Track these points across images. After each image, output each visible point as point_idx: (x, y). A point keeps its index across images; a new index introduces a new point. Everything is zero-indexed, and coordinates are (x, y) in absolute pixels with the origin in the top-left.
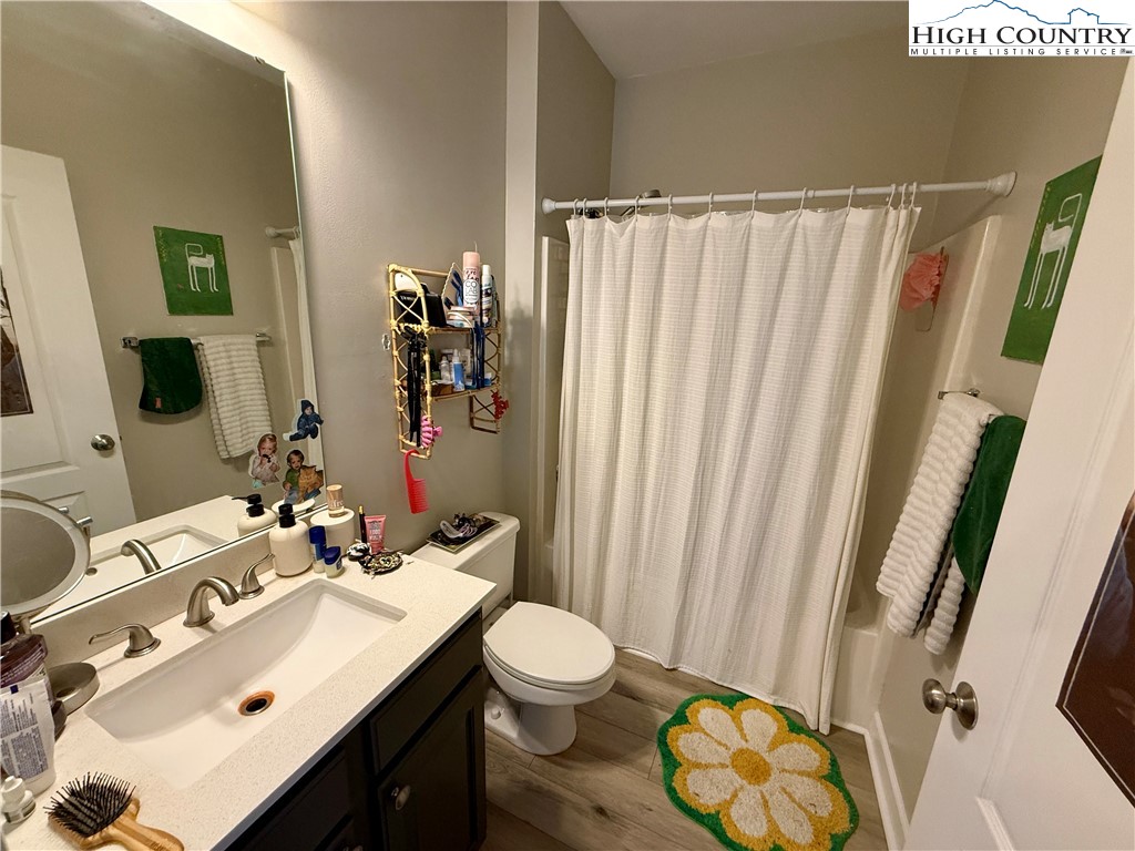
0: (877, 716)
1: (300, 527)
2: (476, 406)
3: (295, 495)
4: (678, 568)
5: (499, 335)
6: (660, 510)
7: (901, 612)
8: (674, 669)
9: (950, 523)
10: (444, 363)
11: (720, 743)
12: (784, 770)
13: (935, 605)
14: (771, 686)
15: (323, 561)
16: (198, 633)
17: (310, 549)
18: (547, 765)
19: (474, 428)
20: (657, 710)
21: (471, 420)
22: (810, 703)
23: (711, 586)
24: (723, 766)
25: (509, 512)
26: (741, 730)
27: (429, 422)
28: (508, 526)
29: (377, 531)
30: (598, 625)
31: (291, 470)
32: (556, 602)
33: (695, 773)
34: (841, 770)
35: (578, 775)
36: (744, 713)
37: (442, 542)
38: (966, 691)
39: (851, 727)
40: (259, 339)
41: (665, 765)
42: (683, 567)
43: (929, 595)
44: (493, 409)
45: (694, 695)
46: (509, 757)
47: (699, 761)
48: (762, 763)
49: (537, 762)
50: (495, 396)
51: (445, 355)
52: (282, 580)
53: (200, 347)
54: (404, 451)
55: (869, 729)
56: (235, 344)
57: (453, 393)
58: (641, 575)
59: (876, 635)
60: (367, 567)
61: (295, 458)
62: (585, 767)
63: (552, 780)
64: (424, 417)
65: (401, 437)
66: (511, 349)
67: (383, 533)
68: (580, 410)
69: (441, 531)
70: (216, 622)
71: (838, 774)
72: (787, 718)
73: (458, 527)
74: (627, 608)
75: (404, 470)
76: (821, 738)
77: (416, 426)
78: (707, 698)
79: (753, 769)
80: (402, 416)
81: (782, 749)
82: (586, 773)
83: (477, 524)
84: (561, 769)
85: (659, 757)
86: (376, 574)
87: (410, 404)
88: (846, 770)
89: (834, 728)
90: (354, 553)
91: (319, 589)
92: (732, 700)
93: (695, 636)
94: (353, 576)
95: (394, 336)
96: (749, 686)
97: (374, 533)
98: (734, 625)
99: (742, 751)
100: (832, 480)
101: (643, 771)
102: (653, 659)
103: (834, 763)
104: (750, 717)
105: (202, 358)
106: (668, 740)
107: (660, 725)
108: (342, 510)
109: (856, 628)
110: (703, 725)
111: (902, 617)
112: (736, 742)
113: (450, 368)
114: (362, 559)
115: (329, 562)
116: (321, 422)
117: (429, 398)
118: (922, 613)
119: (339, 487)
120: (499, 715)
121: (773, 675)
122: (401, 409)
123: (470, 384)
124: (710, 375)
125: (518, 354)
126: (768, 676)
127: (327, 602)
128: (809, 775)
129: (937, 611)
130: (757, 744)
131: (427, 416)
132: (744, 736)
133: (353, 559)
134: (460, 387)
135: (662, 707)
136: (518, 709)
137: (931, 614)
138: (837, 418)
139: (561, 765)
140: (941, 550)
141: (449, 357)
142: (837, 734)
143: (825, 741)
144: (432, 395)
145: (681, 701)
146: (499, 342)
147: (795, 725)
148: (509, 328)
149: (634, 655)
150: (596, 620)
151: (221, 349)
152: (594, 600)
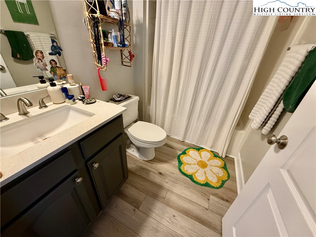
0: (239, 154)
1: (58, 87)
2: (124, 57)
3: (56, 77)
4: (187, 113)
5: (130, 27)
6: (183, 95)
7: (257, 122)
8: (183, 141)
9: (283, 91)
10: (109, 36)
11: (194, 159)
12: (211, 166)
13: (269, 120)
14: (210, 146)
15: (68, 99)
16: (22, 117)
17: (63, 95)
18: (146, 163)
19: (123, 65)
20: (178, 151)
21: (122, 62)
22: (221, 150)
23: (197, 118)
24: (195, 164)
25: (136, 95)
26: (201, 156)
27: (104, 56)
28: (135, 99)
29: (87, 91)
30: (163, 128)
31: (52, 67)
32: (151, 121)
33: (187, 166)
34: (227, 166)
35: (155, 165)
36: (202, 152)
37: (114, 101)
38: (284, 138)
39: (231, 156)
40: (52, 36)
41: (179, 164)
42: (189, 113)
43: (267, 116)
44: (129, 58)
45: (189, 148)
46: (136, 161)
47: (188, 163)
48: (205, 164)
49: (144, 162)
50: (129, 52)
51: (110, 33)
52: (55, 105)
53: (28, 36)
54: (97, 68)
55: (236, 157)
56: (41, 36)
57: (113, 47)
58: (176, 116)
59: (244, 132)
60: (84, 102)
61: (53, 63)
62: (157, 163)
63: (148, 166)
64: (102, 54)
65: (96, 63)
66: (136, 37)
67: (89, 92)
68: (159, 61)
69: (113, 98)
70: (30, 114)
71: (226, 167)
72: (214, 154)
73: (119, 98)
74: (171, 125)
75: (98, 74)
76: (223, 159)
77: (100, 58)
78: (192, 148)
79: (203, 165)
80: (95, 54)
81: (211, 161)
82: (157, 165)
83: (125, 97)
84: (150, 164)
85: (177, 162)
86: (87, 104)
87: (97, 49)
88: (228, 166)
89: (226, 156)
90: (79, 98)
91: (69, 109)
92: (199, 149)
93: (190, 133)
94: (79, 105)
95: (88, 20)
96: (204, 146)
97: (86, 92)
98: (202, 129)
99: (200, 161)
100: (240, 84)
101: (173, 165)
102: (178, 139)
103: (225, 164)
104: (203, 153)
105: (30, 41)
106: (180, 158)
107: (178, 154)
108: (74, 84)
109: (238, 130)
110: (190, 155)
111: (257, 123)
112: (199, 159)
113: (112, 37)
114: (82, 99)
115: (70, 99)
116: (62, 50)
117: (103, 46)
118: (263, 122)
119: (72, 75)
120: (134, 151)
121: (211, 143)
122: (95, 52)
123: (119, 45)
124: (205, 46)
125: (138, 39)
126: (210, 144)
127: (72, 113)
128: (218, 167)
129: (269, 122)
130: (205, 159)
131: (103, 54)
132: (201, 158)
133: (80, 100)
134: (115, 45)
135: (179, 150)
136: (139, 149)
137: (266, 123)
138: (247, 62)
139: (150, 163)
140: (277, 101)
141: (111, 33)
142: (227, 158)
143: (224, 160)
144: (104, 45)
145: (185, 149)
146: (130, 30)
147: (216, 155)
148: (135, 28)
149: (172, 138)
150: (162, 127)
151: (37, 38)
152: (162, 122)
